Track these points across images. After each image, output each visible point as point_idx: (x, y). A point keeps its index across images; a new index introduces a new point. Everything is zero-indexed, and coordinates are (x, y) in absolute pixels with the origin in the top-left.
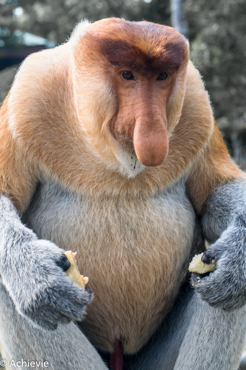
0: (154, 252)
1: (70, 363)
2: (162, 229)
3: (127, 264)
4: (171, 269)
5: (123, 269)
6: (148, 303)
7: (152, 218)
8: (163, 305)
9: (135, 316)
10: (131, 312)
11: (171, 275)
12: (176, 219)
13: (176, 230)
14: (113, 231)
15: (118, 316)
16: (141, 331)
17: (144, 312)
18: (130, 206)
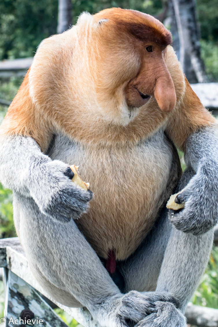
0: (138, 188)
1: (79, 264)
2: (144, 171)
3: (117, 197)
4: (150, 200)
5: (115, 200)
6: (133, 224)
7: (136, 162)
8: (145, 225)
9: (124, 234)
10: (121, 231)
11: (150, 204)
12: (154, 162)
13: (154, 170)
14: (107, 172)
15: (110, 234)
16: (129, 244)
17: (130, 231)
18: (119, 153)
